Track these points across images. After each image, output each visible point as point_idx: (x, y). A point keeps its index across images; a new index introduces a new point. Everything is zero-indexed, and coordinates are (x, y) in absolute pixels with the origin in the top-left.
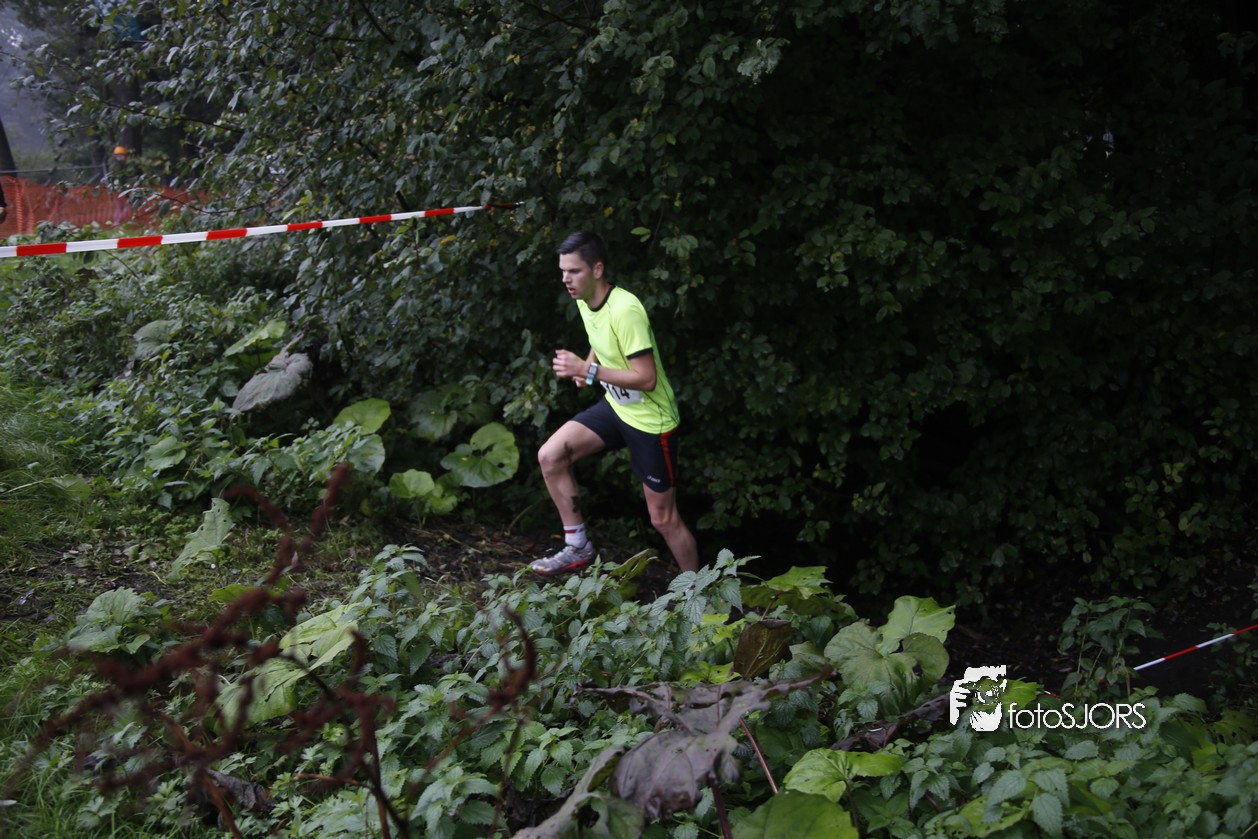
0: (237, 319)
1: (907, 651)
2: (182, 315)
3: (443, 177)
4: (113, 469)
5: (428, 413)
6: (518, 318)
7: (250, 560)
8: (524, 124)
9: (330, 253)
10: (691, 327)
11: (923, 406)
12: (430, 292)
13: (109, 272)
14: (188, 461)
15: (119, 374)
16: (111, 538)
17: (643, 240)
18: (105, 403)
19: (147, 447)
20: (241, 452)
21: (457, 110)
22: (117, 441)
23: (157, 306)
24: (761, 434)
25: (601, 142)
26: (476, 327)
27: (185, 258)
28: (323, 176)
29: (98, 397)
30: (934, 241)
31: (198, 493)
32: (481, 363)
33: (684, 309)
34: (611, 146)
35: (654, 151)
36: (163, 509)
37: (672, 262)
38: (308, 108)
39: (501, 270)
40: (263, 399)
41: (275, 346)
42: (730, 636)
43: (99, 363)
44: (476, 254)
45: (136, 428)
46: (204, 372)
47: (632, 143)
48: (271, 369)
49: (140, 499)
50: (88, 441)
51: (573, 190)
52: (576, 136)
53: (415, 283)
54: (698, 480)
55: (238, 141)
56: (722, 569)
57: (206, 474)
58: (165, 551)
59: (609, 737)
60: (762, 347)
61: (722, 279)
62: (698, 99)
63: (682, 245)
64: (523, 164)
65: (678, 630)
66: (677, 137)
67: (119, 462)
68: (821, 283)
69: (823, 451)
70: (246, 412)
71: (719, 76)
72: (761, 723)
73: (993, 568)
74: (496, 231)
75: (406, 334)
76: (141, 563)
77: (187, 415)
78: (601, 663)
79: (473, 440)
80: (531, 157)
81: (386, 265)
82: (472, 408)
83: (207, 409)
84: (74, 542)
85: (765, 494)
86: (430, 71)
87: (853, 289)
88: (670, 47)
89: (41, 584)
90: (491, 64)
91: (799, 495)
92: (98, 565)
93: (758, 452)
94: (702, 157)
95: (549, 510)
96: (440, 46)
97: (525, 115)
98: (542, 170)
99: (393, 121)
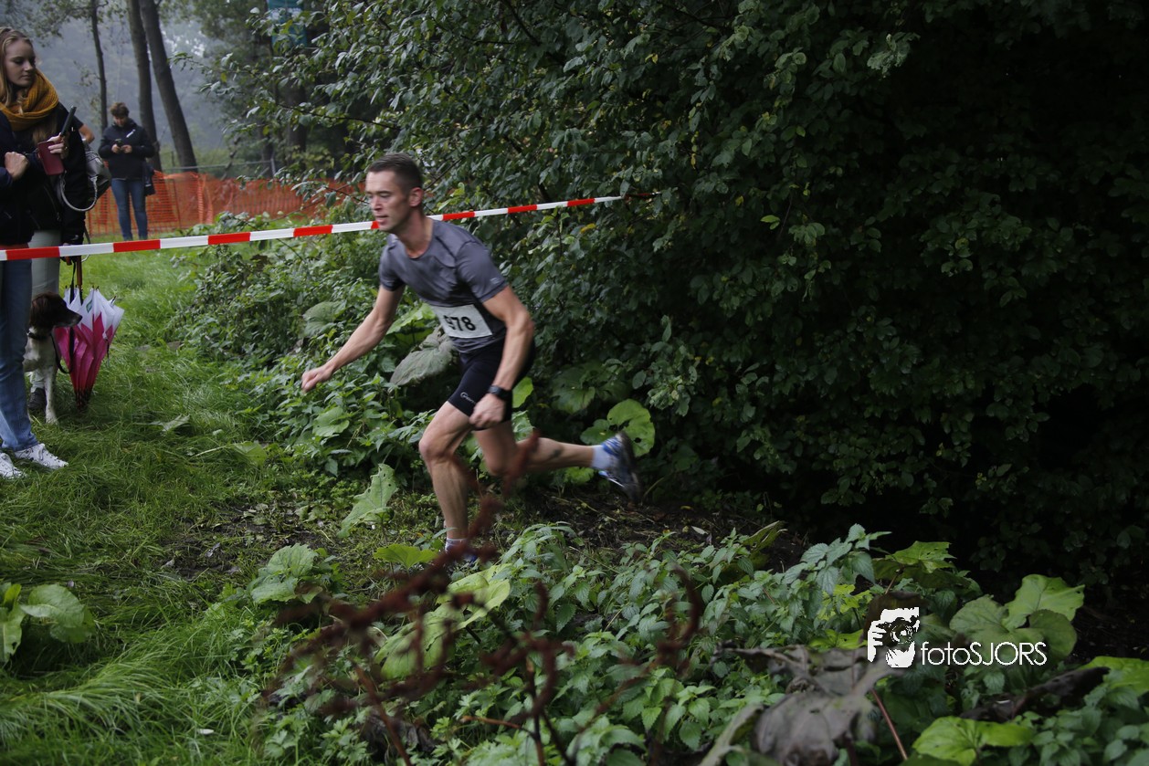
1: (1033, 627)
2: (346, 297)
3: (584, 169)
4: (285, 436)
5: (569, 388)
6: (653, 302)
7: (406, 522)
8: (659, 119)
10: (817, 310)
11: (1048, 388)
12: (570, 277)
13: (282, 257)
14: (351, 430)
15: (290, 350)
16: (284, 499)
17: (772, 227)
18: (278, 377)
19: (315, 417)
20: (399, 424)
21: (598, 107)
22: (289, 411)
23: (324, 289)
24: (885, 414)
25: (734, 134)
26: (612, 310)
27: (348, 245)
28: (473, 169)
29: (272, 371)
30: (1060, 229)
31: (359, 460)
32: (617, 344)
33: (812, 294)
34: (743, 138)
35: (784, 143)
36: (329, 474)
37: (800, 249)
38: (459, 106)
39: (637, 256)
40: (418, 375)
41: (428, 326)
42: (856, 606)
43: (273, 341)
44: (614, 241)
45: (306, 400)
47: (763, 135)
48: (425, 347)
49: (309, 464)
50: (264, 411)
51: (707, 181)
52: (709, 128)
53: (558, 269)
54: (822, 456)
55: (395, 137)
56: (854, 543)
57: (368, 443)
58: (331, 512)
59: (742, 697)
60: (886, 329)
61: (847, 264)
62: (828, 92)
63: (809, 232)
64: (658, 157)
65: (810, 598)
66: (806, 129)
67: (290, 431)
68: (945, 268)
69: (947, 430)
70: (402, 387)
71: (848, 70)
72: (888, 690)
73: (1118, 548)
74: (634, 219)
75: (549, 315)
76: (311, 522)
77: (350, 389)
78: (733, 628)
79: (609, 416)
80: (668, 150)
81: (530, 252)
82: (610, 386)
83: (368, 383)
84: (253, 502)
85: (889, 471)
86: (574, 71)
87: (977, 274)
88: (803, 44)
89: (225, 539)
90: (630, 63)
91: (921, 473)
92: (274, 523)
93: (881, 430)
94: (830, 148)
95: (680, 482)
96: (584, 47)
97: (660, 110)
98: (677, 162)
99: (538, 118)
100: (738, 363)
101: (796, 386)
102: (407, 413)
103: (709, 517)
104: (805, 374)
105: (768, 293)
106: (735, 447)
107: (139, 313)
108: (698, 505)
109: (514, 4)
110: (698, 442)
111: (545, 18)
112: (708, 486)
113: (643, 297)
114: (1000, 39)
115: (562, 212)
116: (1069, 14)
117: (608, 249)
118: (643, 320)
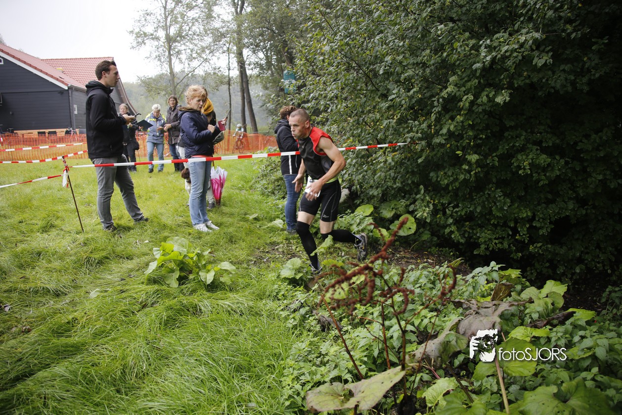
1: (549, 297)
3: (393, 133)
5: (386, 209)
6: (417, 180)
8: (420, 117)
9: (357, 157)
10: (475, 185)
11: (554, 216)
12: (387, 171)
16: (288, 243)
17: (459, 155)
21: (398, 113)
24: (498, 222)
25: (447, 123)
26: (402, 183)
30: (560, 160)
32: (403, 194)
33: (473, 180)
34: (450, 124)
35: (464, 126)
37: (469, 163)
39: (411, 164)
44: (403, 159)
47: (457, 123)
51: (437, 139)
52: (438, 120)
53: (384, 168)
54: (474, 237)
60: (499, 193)
61: (486, 169)
62: (480, 109)
64: (420, 130)
66: (472, 122)
68: (520, 172)
69: (519, 230)
71: (488, 102)
73: (575, 273)
74: (410, 151)
75: (379, 184)
76: (297, 252)
79: (400, 219)
80: (423, 128)
81: (374, 162)
82: (400, 209)
84: (278, 244)
85: (499, 243)
86: (391, 100)
87: (531, 174)
88: (472, 92)
89: (270, 255)
90: (411, 97)
91: (510, 244)
92: (285, 251)
93: (496, 229)
94: (481, 128)
95: (424, 244)
96: (395, 91)
97: (421, 114)
98: (427, 132)
99: (378, 116)
100: (445, 204)
101: (466, 212)
103: (433, 255)
104: (469, 208)
105: (456, 179)
106: (444, 233)
107: (241, 180)
108: (430, 252)
109: (370, 77)
110: (431, 230)
111: (381, 82)
112: (433, 245)
113: (413, 179)
114: (540, 94)
115: (386, 148)
116: (565, 86)
117: (401, 162)
118: (413, 187)
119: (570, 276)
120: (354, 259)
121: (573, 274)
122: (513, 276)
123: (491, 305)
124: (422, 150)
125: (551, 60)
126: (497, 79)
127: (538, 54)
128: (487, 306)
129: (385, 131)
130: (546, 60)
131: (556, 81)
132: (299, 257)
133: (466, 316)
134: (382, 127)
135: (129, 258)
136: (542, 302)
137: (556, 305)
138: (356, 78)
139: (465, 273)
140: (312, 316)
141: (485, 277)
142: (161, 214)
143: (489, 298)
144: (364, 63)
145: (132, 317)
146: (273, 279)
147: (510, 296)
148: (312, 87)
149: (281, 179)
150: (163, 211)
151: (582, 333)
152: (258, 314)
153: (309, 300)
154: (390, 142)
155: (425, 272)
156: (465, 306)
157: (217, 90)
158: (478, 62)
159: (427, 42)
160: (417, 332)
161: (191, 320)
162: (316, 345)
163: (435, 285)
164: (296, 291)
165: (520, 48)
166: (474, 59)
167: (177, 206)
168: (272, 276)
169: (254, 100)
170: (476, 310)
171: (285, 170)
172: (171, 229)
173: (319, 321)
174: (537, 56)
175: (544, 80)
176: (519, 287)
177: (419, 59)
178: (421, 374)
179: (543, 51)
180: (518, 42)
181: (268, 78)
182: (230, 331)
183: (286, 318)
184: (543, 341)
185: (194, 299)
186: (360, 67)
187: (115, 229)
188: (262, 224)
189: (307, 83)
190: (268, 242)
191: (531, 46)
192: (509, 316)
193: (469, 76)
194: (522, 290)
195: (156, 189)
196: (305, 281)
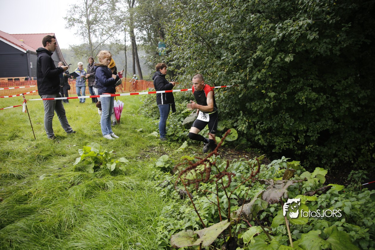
0: (184, 106)
1: (317, 178)
3: (224, 80)
5: (220, 125)
7: (186, 152)
8: (240, 70)
10: (273, 111)
11: (320, 129)
12: (221, 102)
14: (174, 133)
16: (161, 146)
17: (264, 93)
20: (184, 132)
21: (227, 68)
24: (286, 133)
25: (256, 73)
26: (229, 109)
30: (323, 95)
32: (230, 116)
33: (272, 107)
34: (258, 74)
35: (267, 75)
37: (270, 98)
39: (235, 98)
40: (188, 122)
41: (190, 112)
44: (230, 95)
46: (177, 116)
47: (262, 74)
48: (190, 116)
51: (250, 83)
52: (251, 72)
53: (219, 101)
54: (273, 142)
57: (177, 135)
58: (171, 149)
60: (287, 115)
61: (279, 101)
62: (276, 65)
64: (240, 78)
66: (271, 73)
68: (300, 103)
69: (299, 137)
70: (185, 124)
71: (280, 61)
73: (333, 163)
74: (234, 90)
76: (166, 151)
77: (175, 124)
80: (242, 76)
82: (228, 125)
83: (178, 123)
84: (155, 146)
85: (287, 145)
86: (223, 60)
87: (306, 104)
88: (271, 55)
89: (150, 153)
90: (235, 58)
91: (294, 146)
92: (159, 151)
93: (286, 137)
94: (276, 77)
95: (242, 146)
96: (225, 55)
97: (240, 68)
98: (244, 79)
99: (215, 69)
100: (255, 122)
101: (268, 127)
102: (186, 129)
103: (248, 153)
104: (270, 124)
105: (262, 107)
106: (255, 139)
107: (133, 108)
108: (246, 151)
109: (210, 46)
110: (247, 138)
111: (216, 49)
112: (248, 147)
113: (236, 107)
114: (311, 56)
115: (220, 89)
116: (326, 52)
117: (229, 97)
118: (236, 112)
119: (329, 165)
120: (201, 155)
121: (331, 164)
122: (296, 165)
123: (282, 182)
124: (241, 90)
125: (318, 36)
126: (286, 48)
127: (310, 32)
128: (279, 183)
129: (219, 78)
130: (315, 36)
131: (320, 49)
132: (168, 154)
133: (267, 189)
134: (217, 76)
135: (64, 155)
136: (312, 180)
137: (321, 182)
138: (202, 46)
139: (267, 163)
140: (175, 190)
141: (279, 165)
142: (83, 129)
143: (281, 178)
144: (206, 37)
145: (65, 191)
146: (152, 167)
147: (294, 177)
148: (175, 52)
149: (157, 107)
150: (85, 127)
151: (336, 198)
152: (142, 189)
153: (173, 180)
154: (222, 85)
155: (243, 163)
156: (266, 183)
157: (118, 53)
158: (275, 37)
159: (245, 25)
160: (238, 199)
161: (102, 193)
162: (177, 207)
163: (249, 171)
164: (165, 175)
165: (299, 29)
166: (272, 35)
167: (93, 124)
168: (151, 166)
169: (140, 60)
170: (273, 185)
171: (159, 102)
172: (90, 138)
173: (179, 193)
174: (310, 34)
175: (314, 48)
176: (299, 172)
177: (240, 35)
178: (240, 224)
179: (313, 31)
180: (298, 25)
181: (149, 46)
182: (125, 199)
183: (159, 191)
184: (313, 204)
185: (104, 180)
186: (204, 40)
187: (55, 138)
188: (145, 134)
189: (172, 49)
190: (149, 145)
191: (306, 28)
192: (293, 189)
193: (269, 45)
194: (301, 173)
195: (81, 114)
196: (171, 169)
